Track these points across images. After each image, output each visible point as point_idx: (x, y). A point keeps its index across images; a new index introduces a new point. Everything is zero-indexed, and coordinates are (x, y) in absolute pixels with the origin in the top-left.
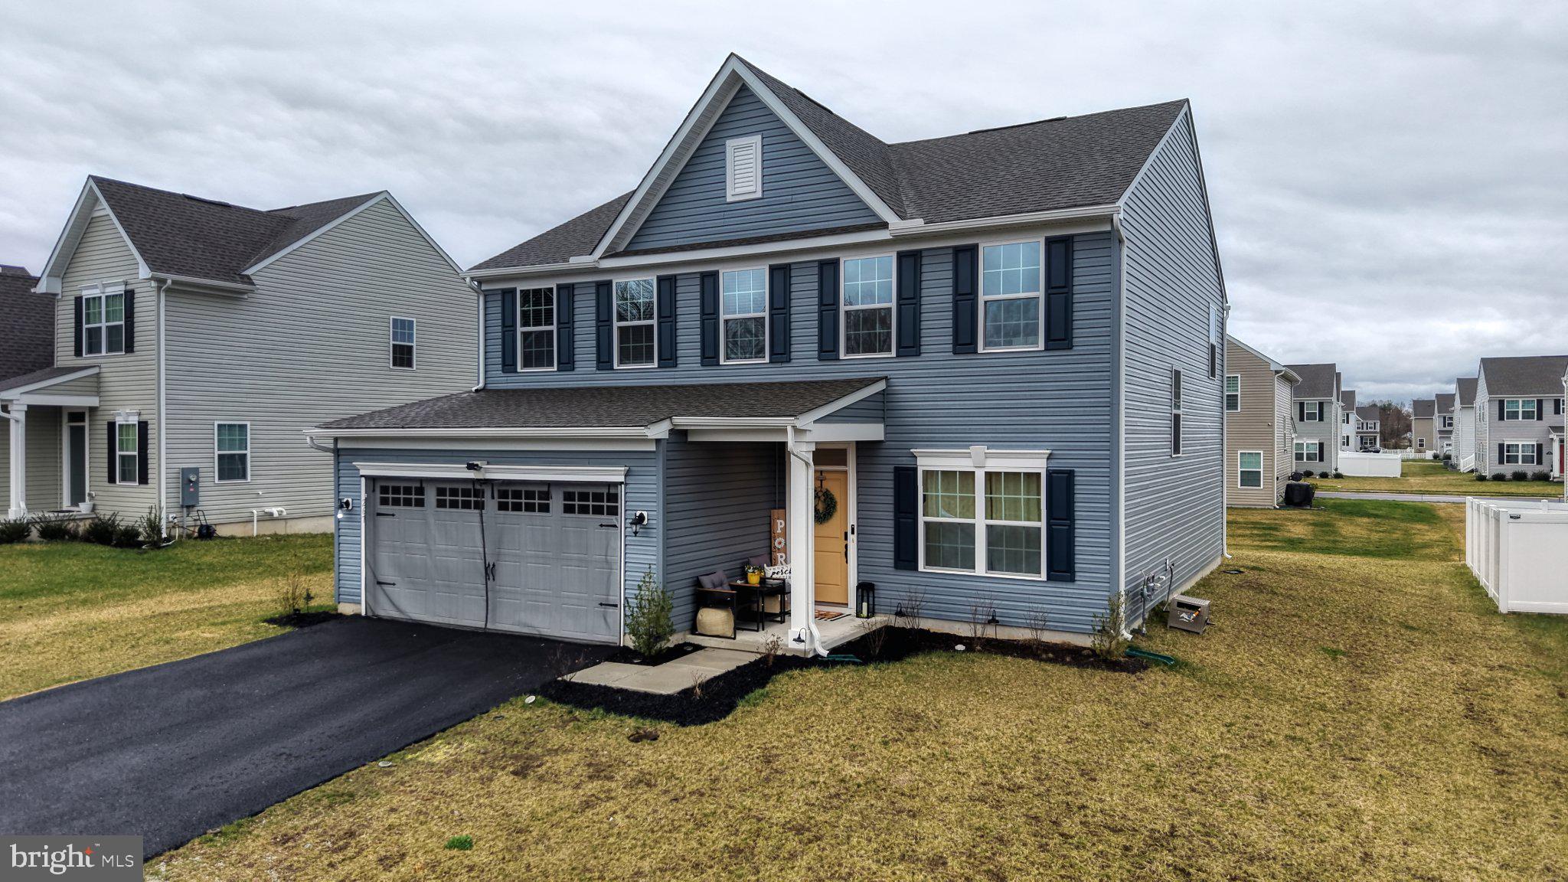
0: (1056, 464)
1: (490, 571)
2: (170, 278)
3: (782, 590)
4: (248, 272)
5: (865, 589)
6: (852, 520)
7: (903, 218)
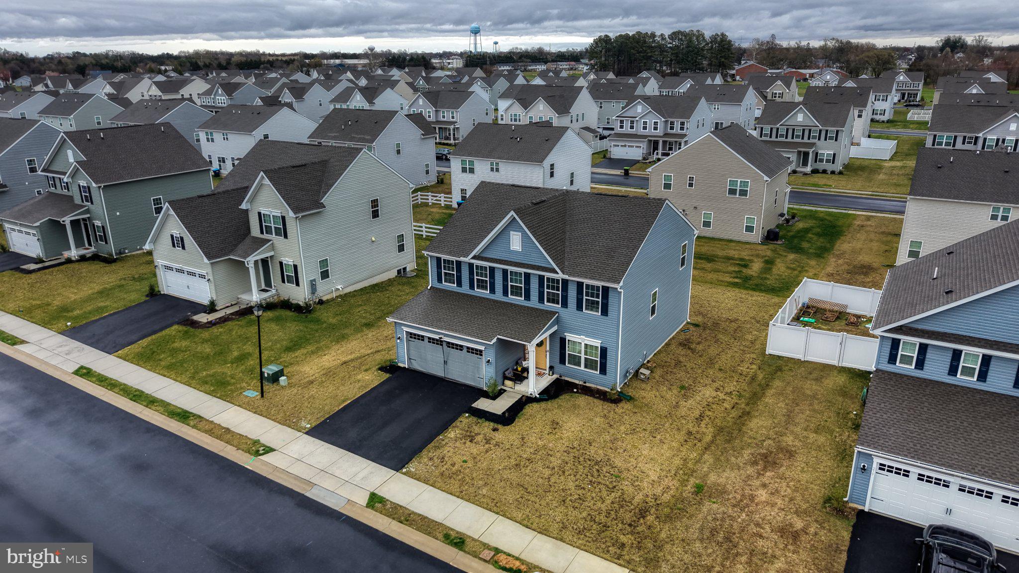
0: (603, 345)
1: (445, 362)
2: (300, 215)
3: (526, 370)
4: (322, 201)
5: (551, 368)
6: (548, 348)
7: (563, 274)
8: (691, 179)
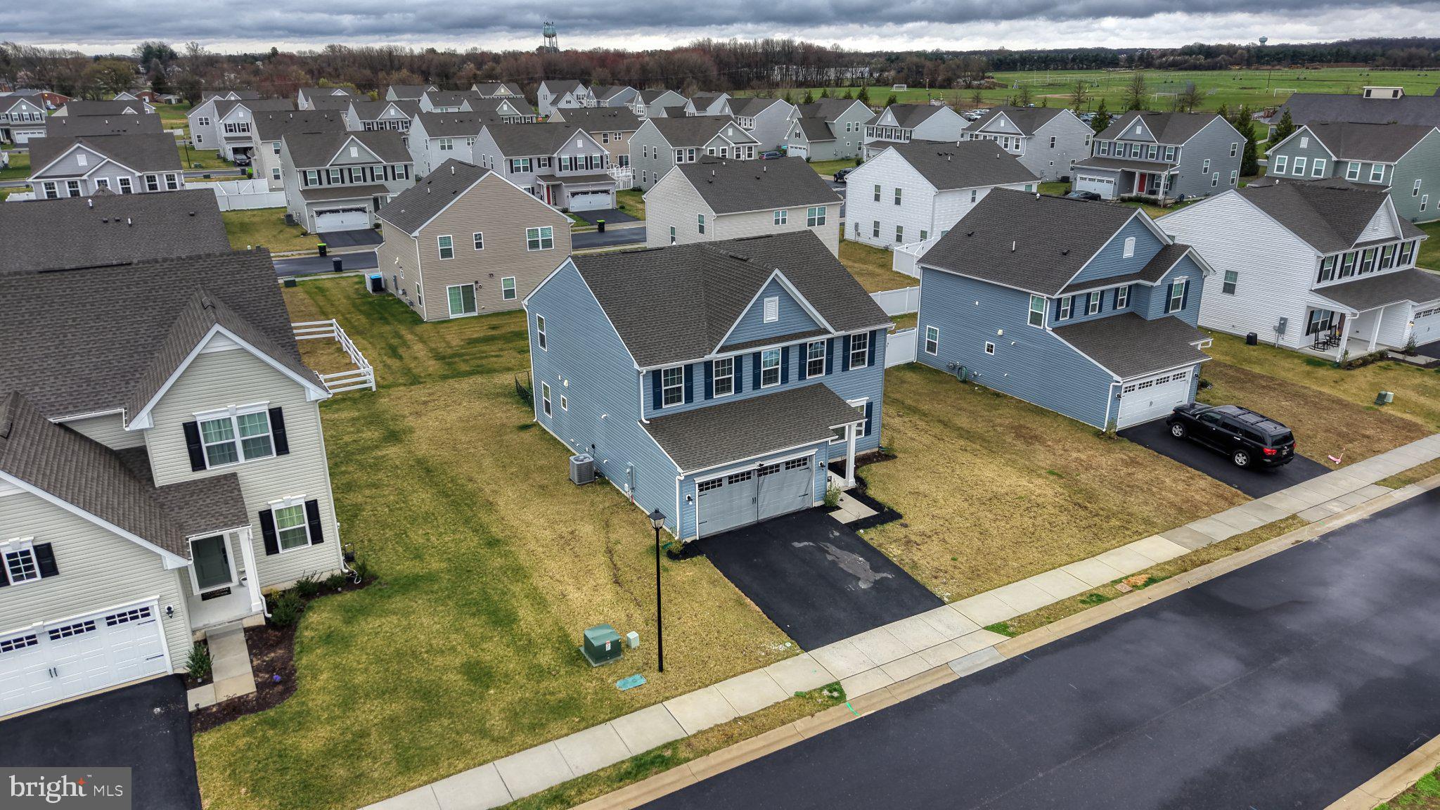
1: (754, 501)
7: (836, 331)
8: (478, 237)
